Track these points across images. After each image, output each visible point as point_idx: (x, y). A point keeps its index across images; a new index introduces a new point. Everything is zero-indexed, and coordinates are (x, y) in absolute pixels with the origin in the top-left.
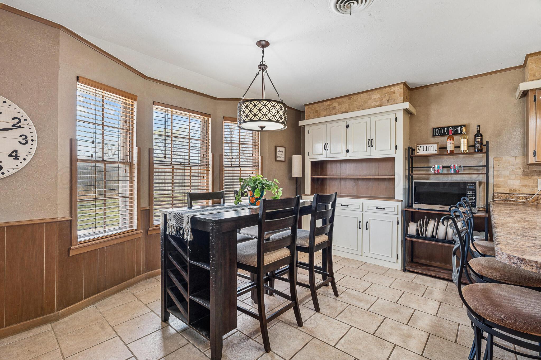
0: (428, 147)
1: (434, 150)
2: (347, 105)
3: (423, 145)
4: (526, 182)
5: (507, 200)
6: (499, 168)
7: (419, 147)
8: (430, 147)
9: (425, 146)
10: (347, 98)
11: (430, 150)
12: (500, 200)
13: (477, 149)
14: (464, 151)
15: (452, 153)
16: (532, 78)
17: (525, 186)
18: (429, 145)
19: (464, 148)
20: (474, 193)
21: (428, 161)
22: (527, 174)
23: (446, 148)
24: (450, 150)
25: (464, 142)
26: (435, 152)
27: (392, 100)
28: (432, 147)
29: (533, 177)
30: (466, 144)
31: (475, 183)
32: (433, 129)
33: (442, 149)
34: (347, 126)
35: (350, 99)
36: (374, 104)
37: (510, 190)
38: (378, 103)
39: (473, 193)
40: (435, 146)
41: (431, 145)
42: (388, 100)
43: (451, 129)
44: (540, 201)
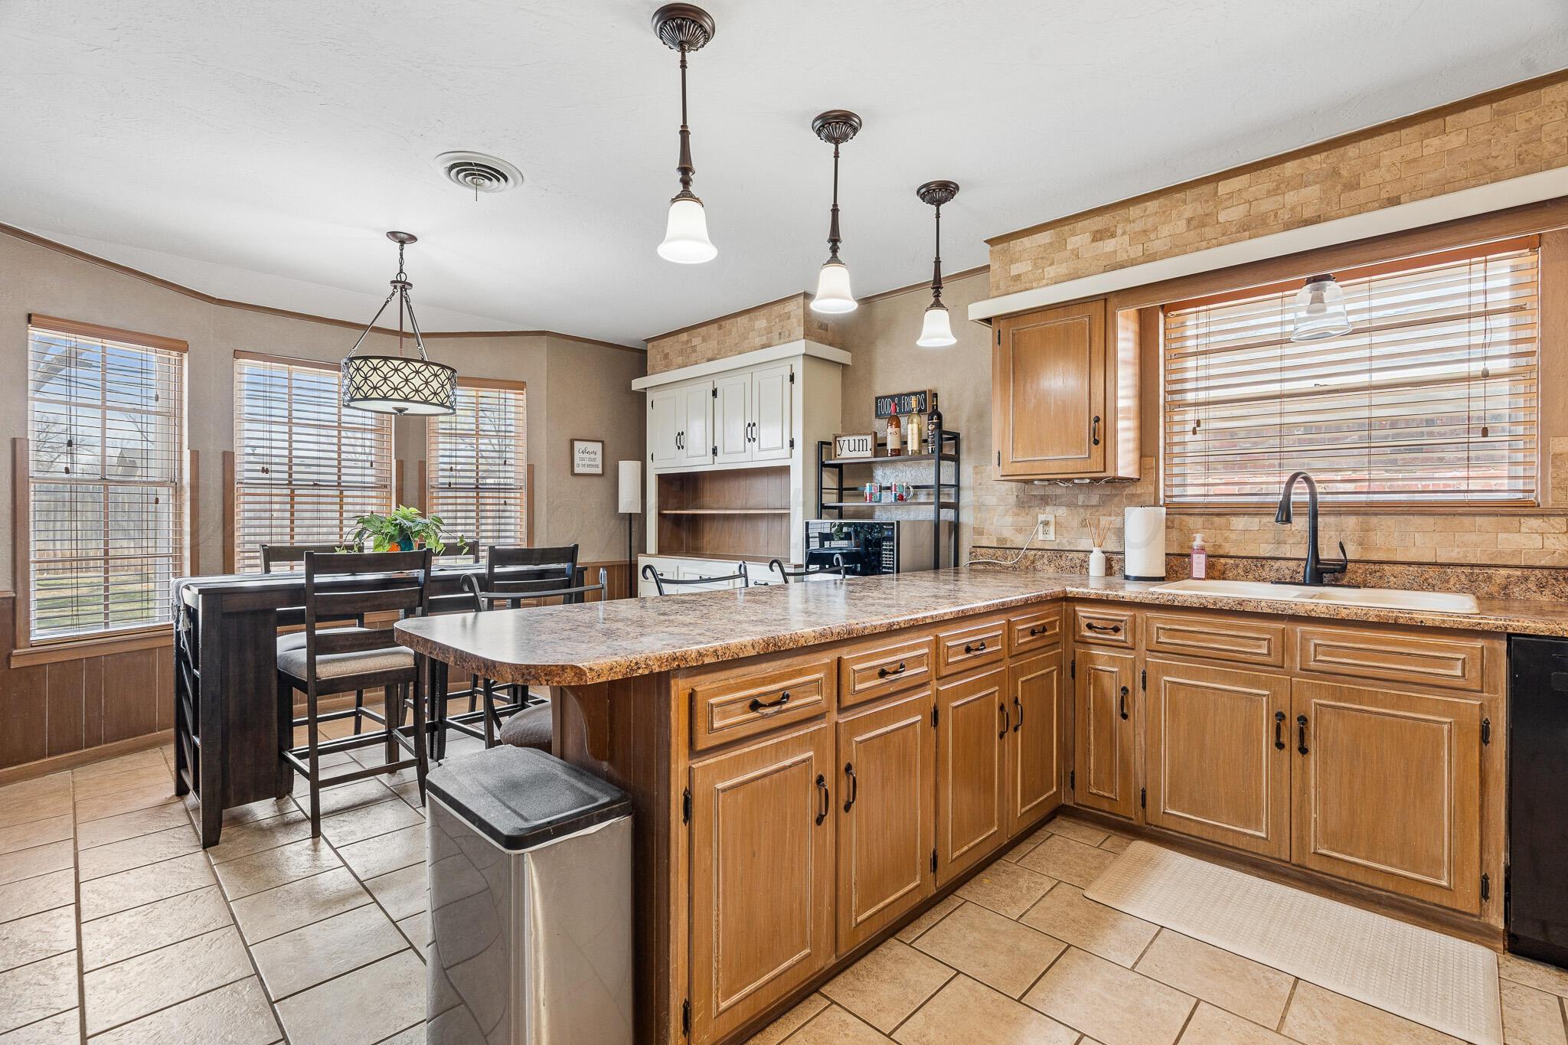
1: (868, 449)
2: (715, 343)
3: (848, 438)
4: (1024, 520)
5: (989, 562)
6: (981, 489)
7: (841, 443)
8: (861, 443)
9: (851, 439)
10: (716, 326)
11: (861, 449)
13: (930, 449)
14: (913, 451)
15: (896, 455)
16: (995, 293)
17: (1020, 530)
18: (860, 437)
19: (913, 445)
20: (895, 547)
22: (1023, 503)
23: (885, 445)
24: (891, 450)
25: (912, 430)
26: (868, 455)
27: (787, 333)
28: (864, 442)
29: (1031, 509)
30: (916, 437)
31: (893, 524)
32: (877, 399)
33: (880, 446)
34: (715, 393)
35: (720, 328)
36: (758, 341)
37: (999, 540)
38: (764, 340)
39: (890, 546)
40: (869, 441)
41: (863, 437)
42: (780, 334)
43: (903, 399)
44: (1038, 564)
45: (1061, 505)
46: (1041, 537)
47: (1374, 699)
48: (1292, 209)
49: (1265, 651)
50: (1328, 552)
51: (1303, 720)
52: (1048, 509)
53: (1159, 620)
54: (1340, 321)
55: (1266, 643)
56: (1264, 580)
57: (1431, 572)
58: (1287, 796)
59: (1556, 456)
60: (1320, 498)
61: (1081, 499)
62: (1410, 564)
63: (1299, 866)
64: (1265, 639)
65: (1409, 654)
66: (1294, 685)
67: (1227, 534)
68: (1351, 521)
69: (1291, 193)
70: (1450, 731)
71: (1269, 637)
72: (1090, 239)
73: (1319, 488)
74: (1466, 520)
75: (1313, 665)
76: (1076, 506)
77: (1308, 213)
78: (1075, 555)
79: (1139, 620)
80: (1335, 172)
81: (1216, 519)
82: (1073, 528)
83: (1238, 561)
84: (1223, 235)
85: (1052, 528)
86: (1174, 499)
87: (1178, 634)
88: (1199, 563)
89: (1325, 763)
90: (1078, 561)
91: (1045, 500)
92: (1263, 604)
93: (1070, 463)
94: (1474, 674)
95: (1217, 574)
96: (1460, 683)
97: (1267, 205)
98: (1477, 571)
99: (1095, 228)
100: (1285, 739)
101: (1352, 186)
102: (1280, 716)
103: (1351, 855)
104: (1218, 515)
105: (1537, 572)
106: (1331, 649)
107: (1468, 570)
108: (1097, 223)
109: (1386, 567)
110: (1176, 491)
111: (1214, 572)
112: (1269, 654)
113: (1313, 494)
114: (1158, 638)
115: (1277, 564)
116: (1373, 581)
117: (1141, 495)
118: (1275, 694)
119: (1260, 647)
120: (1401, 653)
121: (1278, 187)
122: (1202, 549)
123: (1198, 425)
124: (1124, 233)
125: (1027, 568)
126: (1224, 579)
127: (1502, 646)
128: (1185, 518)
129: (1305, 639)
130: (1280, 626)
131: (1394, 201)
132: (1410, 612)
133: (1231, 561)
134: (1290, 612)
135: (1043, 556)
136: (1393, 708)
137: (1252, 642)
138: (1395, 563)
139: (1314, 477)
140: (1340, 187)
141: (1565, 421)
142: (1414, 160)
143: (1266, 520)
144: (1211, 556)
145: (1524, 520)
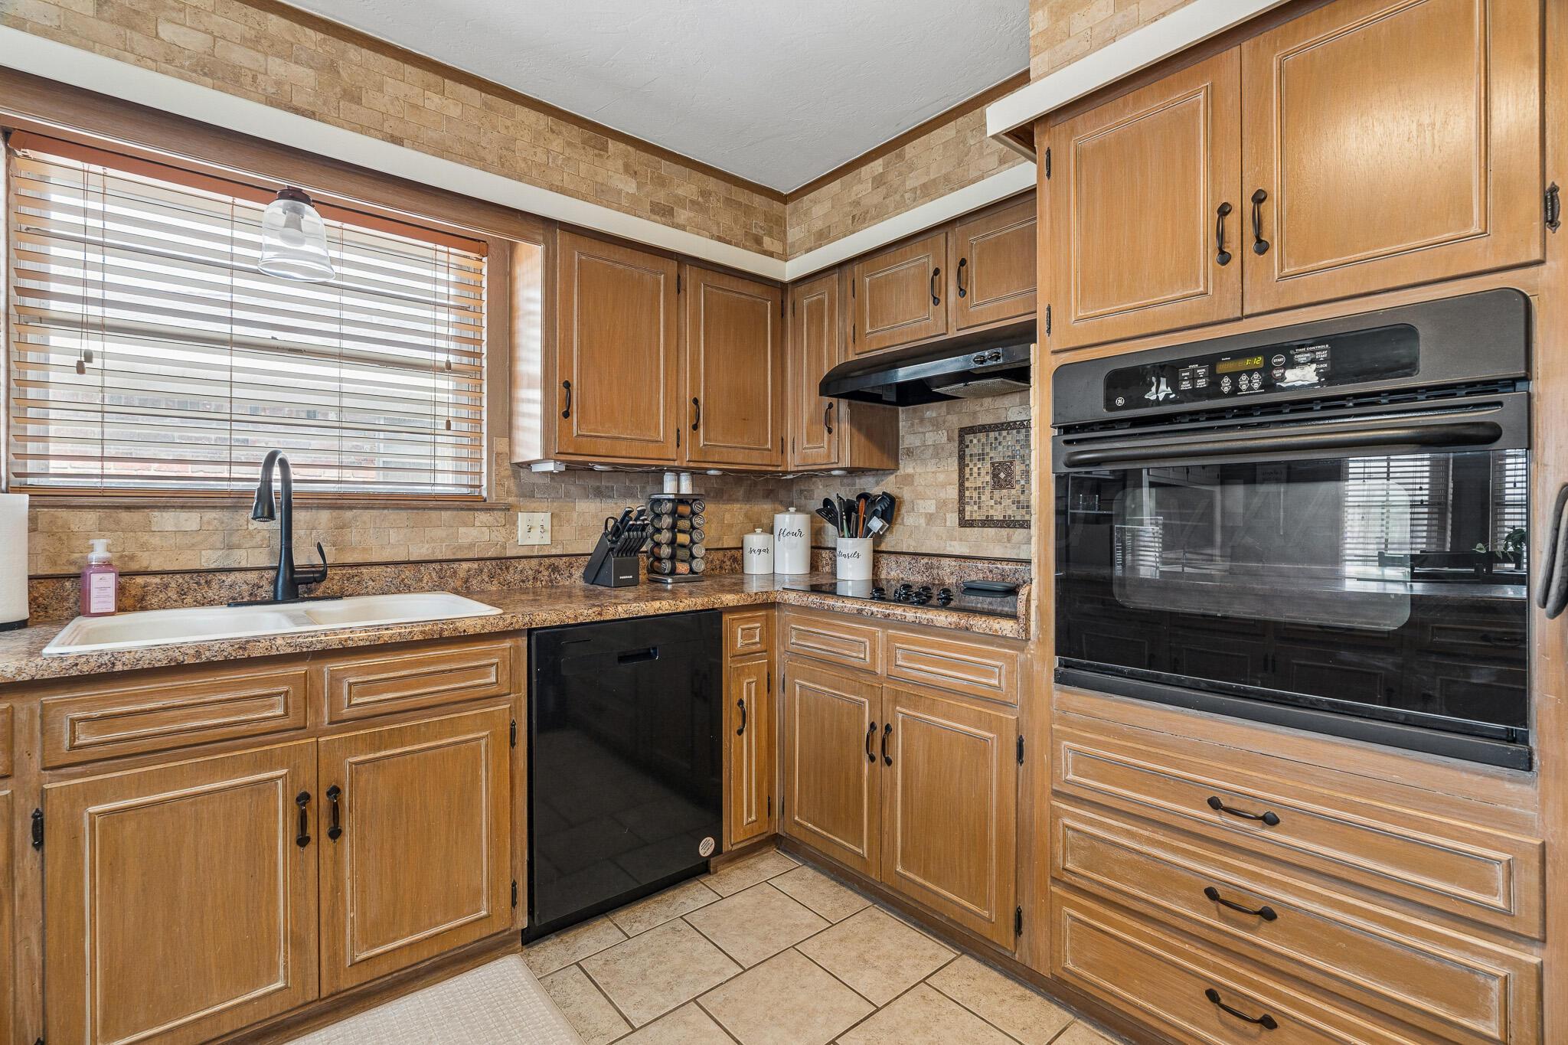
47: (417, 734)
49: (280, 711)
50: (304, 556)
51: (335, 791)
53: (73, 706)
55: (281, 699)
56: (211, 603)
57: (408, 573)
58: (313, 908)
59: (498, 454)
60: (295, 487)
62: (386, 564)
63: (332, 995)
64: (279, 694)
65: (451, 671)
66: (322, 747)
67: (145, 537)
68: (325, 515)
69: (277, 60)
70: (487, 745)
71: (284, 688)
73: (295, 474)
74: (434, 514)
75: (346, 712)
79: (22, 716)
80: (332, 68)
81: (124, 515)
83: (166, 578)
86: (30, 481)
87: (119, 721)
88: (102, 589)
89: (363, 838)
92: (279, 641)
94: (505, 677)
95: (129, 602)
96: (494, 690)
97: (241, 56)
98: (445, 566)
100: (311, 831)
101: (353, 96)
102: (304, 798)
103: (394, 940)
104: (128, 508)
105: (488, 563)
106: (368, 687)
107: (437, 566)
109: (364, 570)
110: (32, 466)
111: (130, 600)
112: (286, 714)
113: (286, 481)
114: (73, 738)
115: (229, 579)
116: (350, 587)
118: (294, 773)
119: (272, 706)
120: (443, 672)
122: (106, 566)
123: (89, 360)
126: (144, 609)
127: (523, 642)
128: (63, 513)
129: (335, 679)
130: (300, 669)
132: (452, 621)
133: (157, 580)
134: (319, 647)
136: (436, 738)
137: (258, 703)
138: (372, 564)
139: (292, 458)
140: (338, 89)
141: (504, 423)
142: (414, 106)
143: (210, 515)
144: (121, 575)
145: (477, 514)
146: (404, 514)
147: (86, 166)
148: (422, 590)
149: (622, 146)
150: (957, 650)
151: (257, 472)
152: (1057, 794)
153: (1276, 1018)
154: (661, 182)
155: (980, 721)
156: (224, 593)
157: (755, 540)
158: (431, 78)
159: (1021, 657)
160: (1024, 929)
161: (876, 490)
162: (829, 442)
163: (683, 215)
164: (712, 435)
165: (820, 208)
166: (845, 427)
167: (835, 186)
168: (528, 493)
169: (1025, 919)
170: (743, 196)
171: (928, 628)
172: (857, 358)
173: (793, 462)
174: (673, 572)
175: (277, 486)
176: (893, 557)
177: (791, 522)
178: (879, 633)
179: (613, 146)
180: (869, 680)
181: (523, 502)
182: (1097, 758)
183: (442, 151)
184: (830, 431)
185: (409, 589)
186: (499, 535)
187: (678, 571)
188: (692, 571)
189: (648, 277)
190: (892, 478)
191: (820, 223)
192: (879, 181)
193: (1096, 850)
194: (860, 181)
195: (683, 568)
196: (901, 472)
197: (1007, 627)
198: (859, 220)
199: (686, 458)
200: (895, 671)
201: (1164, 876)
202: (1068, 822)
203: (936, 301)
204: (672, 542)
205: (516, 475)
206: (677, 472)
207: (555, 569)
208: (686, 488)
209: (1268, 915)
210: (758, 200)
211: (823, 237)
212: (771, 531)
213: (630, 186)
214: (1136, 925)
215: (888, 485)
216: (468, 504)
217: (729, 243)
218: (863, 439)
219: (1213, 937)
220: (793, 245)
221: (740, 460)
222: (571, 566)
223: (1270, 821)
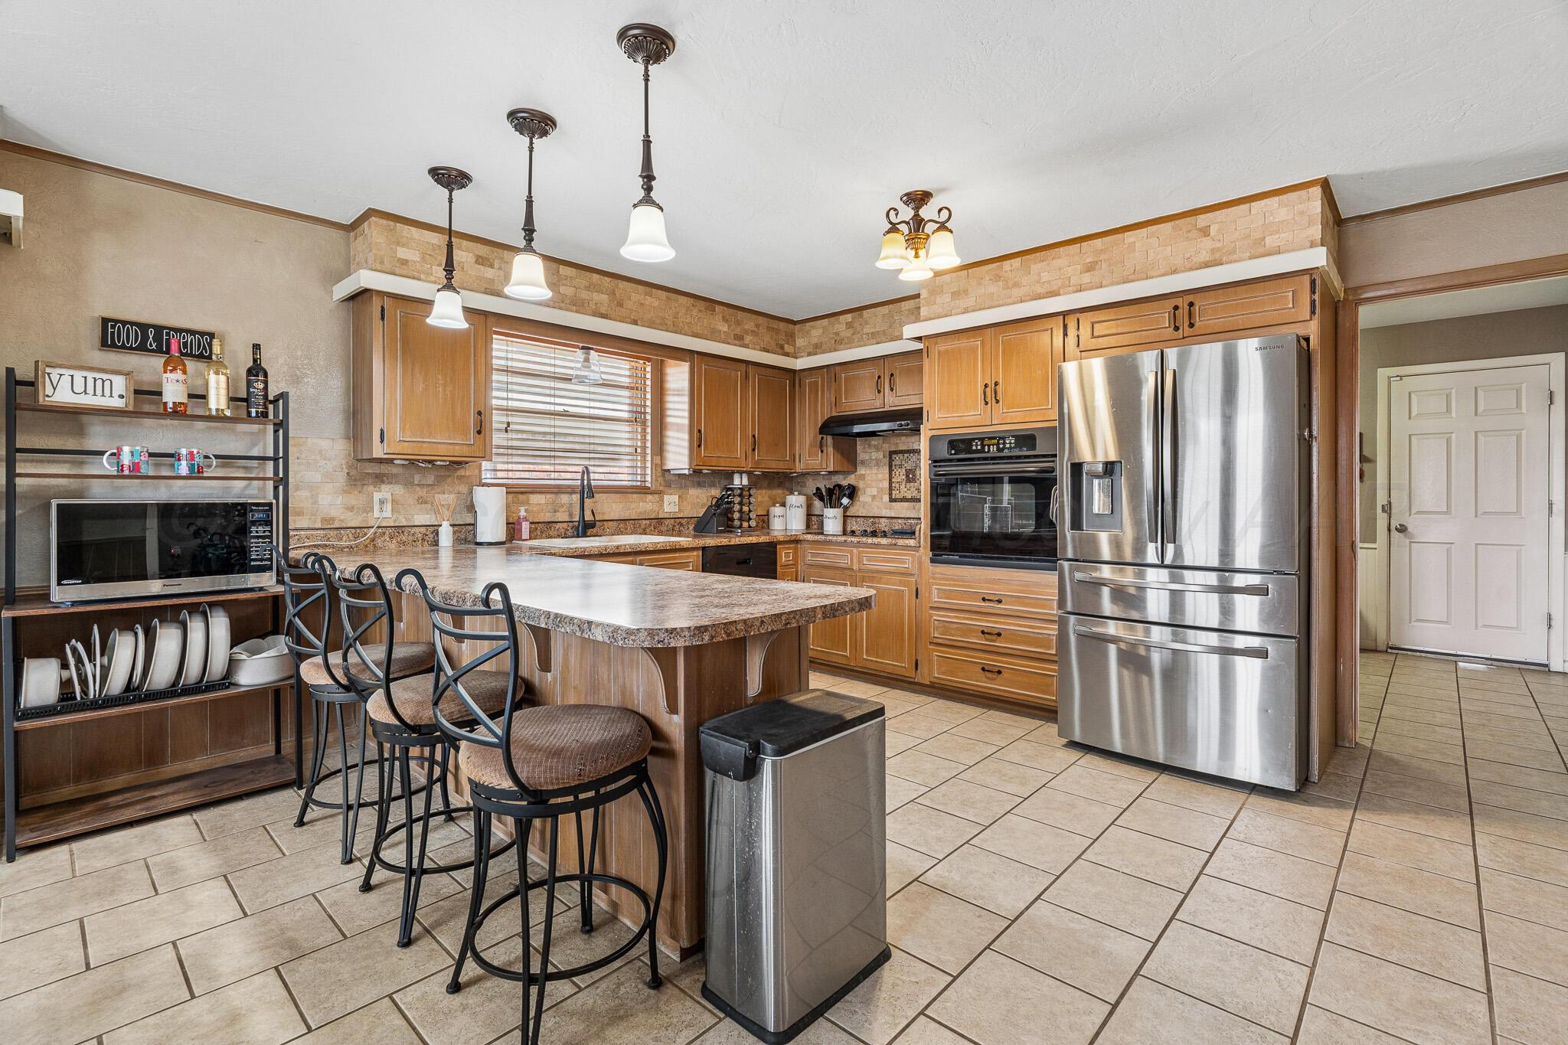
0: (90, 382)
1: (115, 394)
3: (72, 372)
4: (356, 499)
5: (319, 545)
6: (299, 464)
7: (55, 378)
8: (99, 383)
9: (79, 376)
11: (99, 391)
12: (304, 547)
13: (253, 411)
14: (217, 410)
15: (178, 413)
16: (378, 267)
17: (351, 509)
18: (98, 375)
19: (217, 401)
20: (267, 534)
21: (80, 431)
22: (355, 480)
23: (160, 394)
24: (174, 403)
25: (218, 383)
26: (117, 403)
28: (107, 384)
29: (365, 487)
30: (223, 392)
32: (104, 321)
33: (146, 395)
37: (324, 520)
39: (264, 532)
40: (119, 383)
41: (105, 376)
43: (168, 334)
44: (379, 542)
45: (397, 483)
46: (376, 514)
48: (596, 304)
50: (588, 517)
52: (383, 487)
54: (597, 376)
56: (553, 537)
61: (417, 478)
62: (614, 521)
69: (596, 294)
72: (474, 260)
73: (592, 476)
76: (412, 484)
77: (603, 310)
78: (417, 530)
80: (613, 293)
81: (520, 496)
82: (410, 506)
84: (563, 302)
85: (389, 507)
88: (525, 529)
90: (420, 535)
91: (380, 479)
93: (457, 447)
97: (584, 295)
99: (477, 253)
101: (620, 304)
104: (522, 493)
107: (632, 522)
108: (483, 250)
109: (605, 523)
115: (558, 526)
117: (469, 476)
121: (589, 287)
122: (526, 518)
123: (509, 426)
124: (500, 269)
125: (366, 546)
131: (635, 322)
135: (384, 533)
139: (591, 470)
140: (615, 303)
141: (660, 448)
142: (642, 304)
143: (549, 496)
144: (531, 523)
145: (647, 495)
146: (618, 495)
147: (507, 338)
148: (627, 534)
149: (721, 307)
150: (892, 554)
151: (579, 476)
152: (931, 608)
153: (1002, 670)
154: (738, 323)
155: (901, 583)
156: (556, 533)
157: (777, 510)
158: (648, 289)
159: (917, 554)
160: (919, 668)
161: (844, 483)
162: (822, 456)
163: (748, 339)
164: (761, 454)
165: (816, 332)
166: (831, 449)
167: (825, 322)
168: (668, 485)
169: (919, 663)
170: (775, 324)
171: (878, 545)
172: (837, 414)
173: (800, 467)
174: (741, 527)
175: (586, 482)
176: (854, 519)
177: (796, 500)
178: (855, 550)
179: (718, 308)
180: (850, 573)
181: (666, 489)
182: (945, 590)
183: (651, 325)
184: (822, 451)
185: (622, 533)
186: (656, 507)
187: (743, 526)
188: (750, 527)
189: (733, 373)
190: (853, 476)
191: (816, 339)
192: (849, 325)
193: (946, 626)
194: (839, 323)
195: (745, 524)
196: (858, 473)
197: (912, 542)
198: (838, 344)
199: (749, 467)
200: (862, 567)
201: (968, 630)
202: (935, 618)
203: (879, 392)
204: (740, 511)
205: (663, 476)
206: (741, 473)
207: (681, 524)
208: (745, 482)
209: (999, 635)
210: (782, 325)
211: (817, 349)
212: (783, 505)
213: (724, 328)
214: (959, 652)
215: (850, 480)
216: (642, 490)
217: (768, 351)
218: (839, 456)
219: (984, 648)
220: (799, 348)
221: (774, 467)
222: (688, 523)
223: (1000, 601)
